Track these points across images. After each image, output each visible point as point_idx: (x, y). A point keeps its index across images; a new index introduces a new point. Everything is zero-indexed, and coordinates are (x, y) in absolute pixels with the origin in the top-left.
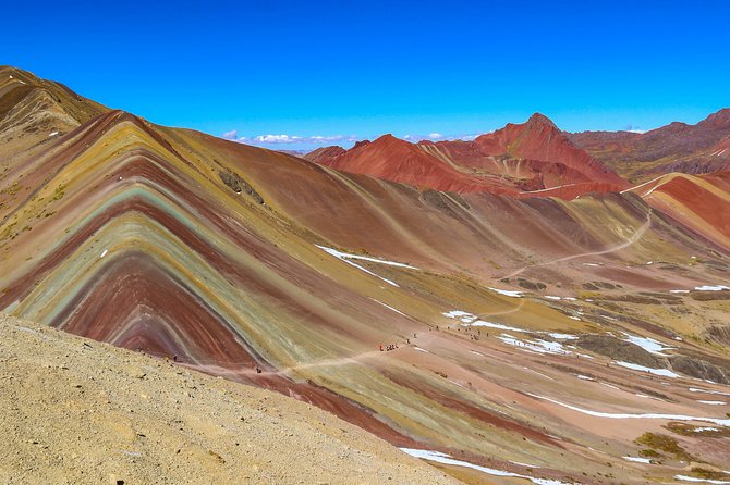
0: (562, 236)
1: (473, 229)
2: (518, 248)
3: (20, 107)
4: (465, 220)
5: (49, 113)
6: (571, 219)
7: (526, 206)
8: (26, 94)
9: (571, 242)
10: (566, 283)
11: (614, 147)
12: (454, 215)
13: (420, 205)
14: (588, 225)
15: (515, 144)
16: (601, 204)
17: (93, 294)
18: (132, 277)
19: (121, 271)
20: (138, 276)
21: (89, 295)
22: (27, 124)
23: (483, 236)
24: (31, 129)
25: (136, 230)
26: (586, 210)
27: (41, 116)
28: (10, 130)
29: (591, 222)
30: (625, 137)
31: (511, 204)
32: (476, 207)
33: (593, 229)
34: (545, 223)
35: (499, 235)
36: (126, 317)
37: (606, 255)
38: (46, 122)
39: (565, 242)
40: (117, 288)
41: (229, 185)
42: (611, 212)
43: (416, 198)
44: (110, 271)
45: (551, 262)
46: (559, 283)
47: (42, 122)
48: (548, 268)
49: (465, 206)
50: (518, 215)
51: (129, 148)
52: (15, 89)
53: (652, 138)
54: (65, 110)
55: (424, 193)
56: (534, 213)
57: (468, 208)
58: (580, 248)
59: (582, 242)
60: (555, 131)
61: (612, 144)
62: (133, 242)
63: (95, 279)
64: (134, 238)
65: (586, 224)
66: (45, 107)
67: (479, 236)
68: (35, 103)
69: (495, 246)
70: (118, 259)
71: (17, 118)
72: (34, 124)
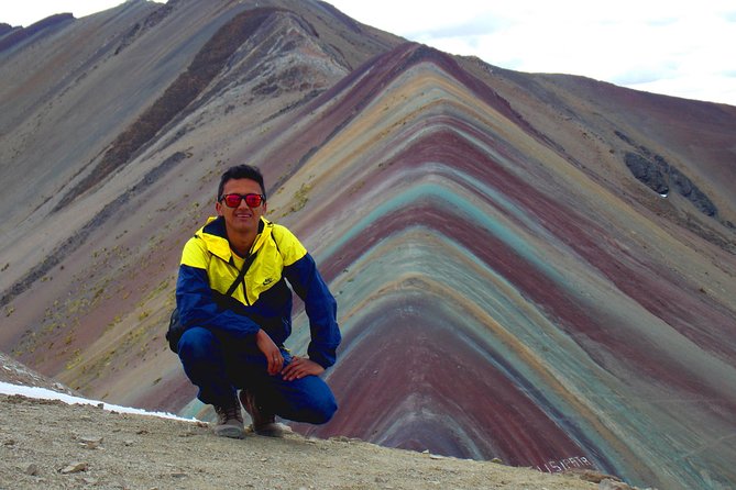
3: (249, 48)
5: (298, 57)
8: (258, 24)
19: (387, 332)
22: (260, 79)
24: (266, 90)
25: (417, 258)
27: (282, 64)
28: (231, 93)
38: (293, 74)
41: (645, 179)
44: (368, 332)
47: (284, 75)
51: (424, 113)
52: (239, 16)
54: (324, 49)
62: (412, 281)
64: (415, 273)
66: (289, 47)
68: (273, 40)
70: (383, 311)
71: (242, 69)
72: (271, 80)
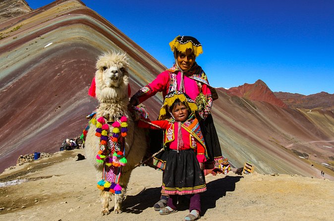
0: (306, 130)
1: (260, 120)
2: (286, 133)
4: (255, 114)
5: (20, 9)
6: (309, 122)
7: (286, 112)
9: (312, 134)
10: (319, 155)
11: (293, 100)
12: (249, 112)
13: (231, 103)
14: (319, 126)
15: (248, 93)
16: (323, 116)
17: (29, 74)
18: (79, 62)
19: (66, 56)
20: (86, 62)
21: (24, 74)
23: (265, 124)
24: (7, 16)
26: (316, 118)
27: (15, 10)
29: (319, 124)
30: (298, 96)
31: (278, 109)
32: (260, 109)
33: (322, 129)
34: (296, 121)
35: (274, 125)
36: (68, 98)
37: (331, 143)
39: (309, 133)
40: (60, 70)
42: (329, 121)
43: (228, 99)
44: (54, 55)
45: (306, 143)
46: (315, 155)
47: (15, 13)
48: (305, 145)
49: (254, 107)
50: (282, 116)
53: (312, 98)
55: (232, 98)
56: (290, 115)
57: (256, 108)
58: (317, 137)
59: (317, 135)
60: (267, 89)
61: (292, 99)
63: (35, 61)
65: (317, 125)
67: (263, 123)
69: (273, 130)
70: (63, 47)
72: (9, 14)
